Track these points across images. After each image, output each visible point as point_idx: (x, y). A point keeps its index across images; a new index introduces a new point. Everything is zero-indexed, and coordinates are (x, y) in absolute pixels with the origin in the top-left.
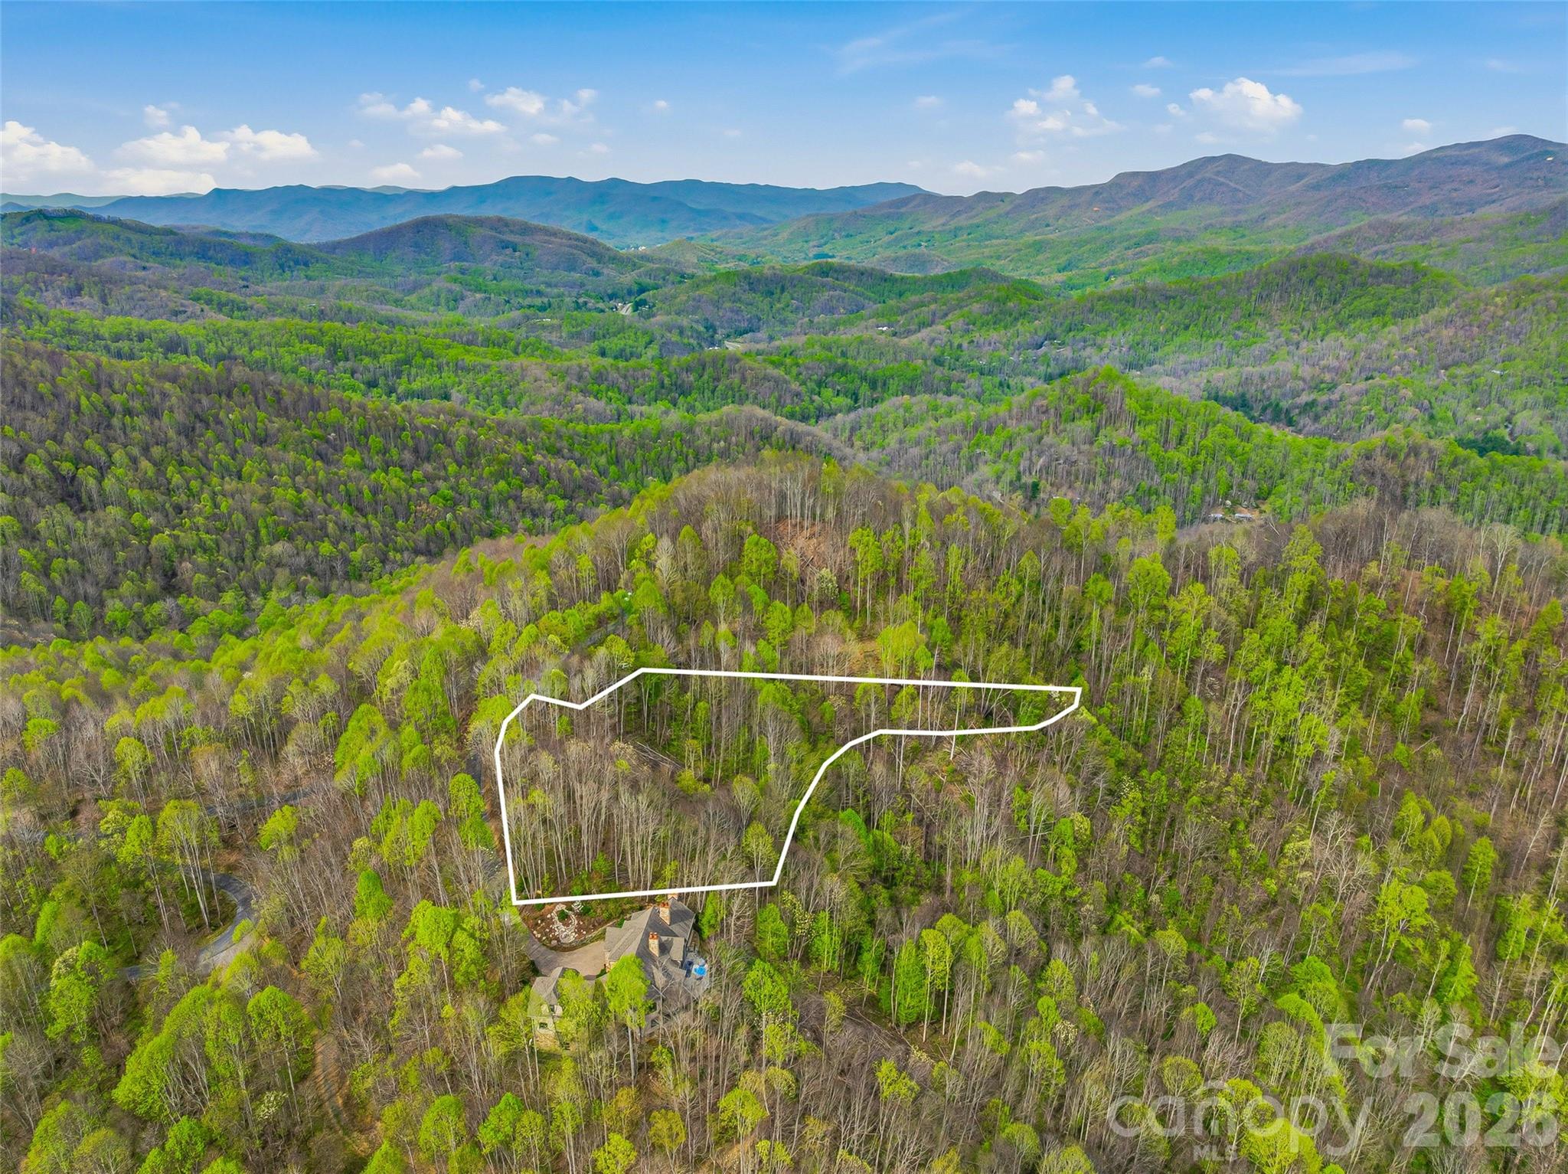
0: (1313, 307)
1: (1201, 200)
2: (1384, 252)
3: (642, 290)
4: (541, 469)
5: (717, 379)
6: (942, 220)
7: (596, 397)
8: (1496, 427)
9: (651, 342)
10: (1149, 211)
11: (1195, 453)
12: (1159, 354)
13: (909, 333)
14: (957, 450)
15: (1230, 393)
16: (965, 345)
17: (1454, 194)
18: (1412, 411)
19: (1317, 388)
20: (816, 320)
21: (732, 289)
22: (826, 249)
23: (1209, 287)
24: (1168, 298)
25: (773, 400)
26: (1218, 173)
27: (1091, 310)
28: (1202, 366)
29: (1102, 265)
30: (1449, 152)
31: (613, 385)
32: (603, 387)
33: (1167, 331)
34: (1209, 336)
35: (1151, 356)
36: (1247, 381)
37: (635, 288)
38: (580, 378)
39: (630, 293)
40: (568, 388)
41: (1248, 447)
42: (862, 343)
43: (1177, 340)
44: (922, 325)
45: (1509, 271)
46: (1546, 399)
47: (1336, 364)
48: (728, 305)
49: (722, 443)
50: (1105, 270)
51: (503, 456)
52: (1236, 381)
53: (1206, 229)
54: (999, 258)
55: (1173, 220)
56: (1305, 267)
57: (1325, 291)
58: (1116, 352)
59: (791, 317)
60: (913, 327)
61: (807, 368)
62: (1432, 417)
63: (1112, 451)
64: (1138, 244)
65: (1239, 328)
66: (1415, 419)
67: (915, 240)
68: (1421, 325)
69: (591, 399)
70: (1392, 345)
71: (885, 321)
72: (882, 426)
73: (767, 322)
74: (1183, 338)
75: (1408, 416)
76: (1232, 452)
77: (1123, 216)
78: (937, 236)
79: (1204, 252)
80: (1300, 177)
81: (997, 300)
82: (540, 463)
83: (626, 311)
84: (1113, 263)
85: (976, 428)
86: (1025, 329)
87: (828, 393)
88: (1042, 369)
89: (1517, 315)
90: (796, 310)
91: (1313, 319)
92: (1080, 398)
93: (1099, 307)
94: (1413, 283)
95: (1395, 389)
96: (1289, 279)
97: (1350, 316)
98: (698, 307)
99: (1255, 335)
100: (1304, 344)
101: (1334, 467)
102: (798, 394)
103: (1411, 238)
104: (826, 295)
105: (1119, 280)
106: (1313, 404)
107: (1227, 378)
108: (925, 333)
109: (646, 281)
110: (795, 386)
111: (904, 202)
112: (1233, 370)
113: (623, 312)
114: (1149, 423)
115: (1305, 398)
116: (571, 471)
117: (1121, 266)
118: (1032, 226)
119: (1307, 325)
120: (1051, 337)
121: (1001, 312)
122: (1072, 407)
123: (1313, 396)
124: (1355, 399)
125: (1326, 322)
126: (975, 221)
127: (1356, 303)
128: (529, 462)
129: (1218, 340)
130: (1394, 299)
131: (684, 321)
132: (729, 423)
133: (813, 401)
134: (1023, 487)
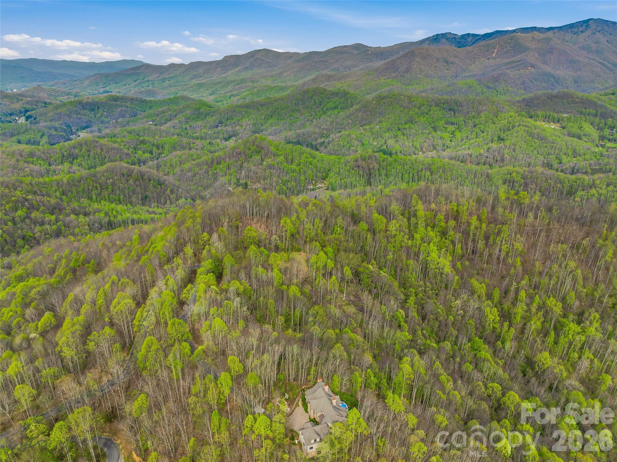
0: (314, 107)
1: (258, 66)
2: (328, 85)
3: (26, 111)
4: (34, 202)
5: (89, 151)
6: (157, 75)
7: (33, 164)
8: (382, 146)
9: (43, 135)
10: (239, 70)
11: (299, 165)
12: (264, 127)
13: (162, 124)
14: (207, 172)
15: (294, 140)
16: (188, 128)
17: (343, 64)
18: (356, 142)
19: (322, 136)
20: (119, 120)
21: (75, 109)
22: (107, 89)
23: (276, 101)
24: (263, 105)
25: (118, 158)
26: (262, 56)
27: (234, 111)
28: (281, 131)
29: (227, 93)
30: (338, 49)
31: (39, 158)
32: (35, 159)
33: (265, 118)
34: (281, 120)
35: (261, 128)
36: (298, 135)
37: (23, 110)
38: (21, 156)
39: (20, 112)
40: (18, 161)
41: (316, 161)
42: (145, 130)
43: (270, 122)
44: (166, 121)
45: (368, 91)
46: (394, 135)
47: (326, 127)
48: (75, 116)
49: (111, 180)
50: (229, 94)
51: (13, 198)
52: (295, 136)
53: (262, 77)
54: (184, 90)
55: (248, 74)
56: (308, 92)
57: (317, 101)
58: (248, 127)
59: (106, 120)
60: (163, 122)
61: (128, 143)
62: (363, 144)
63: (270, 167)
64: (238, 84)
65: (290, 116)
66: (358, 145)
67: (147, 84)
68: (351, 112)
69: (31, 165)
70: (343, 119)
71: (150, 119)
72: (171, 165)
73: (95, 123)
74: (271, 121)
75: (356, 144)
76: (311, 163)
77: (229, 73)
78: (156, 82)
79: (265, 87)
80: (291, 57)
81: (196, 109)
82: (32, 200)
83: (22, 120)
84: (231, 91)
85: (212, 163)
86: (211, 120)
87: (140, 152)
88: (221, 136)
89: (380, 107)
90: (107, 117)
91: (315, 111)
92: (253, 148)
93: (237, 110)
94: (345, 97)
95: (349, 135)
96: (304, 97)
97: (327, 109)
98: (61, 118)
99: (297, 118)
100: (314, 120)
101: (346, 165)
102: (128, 154)
103: (335, 80)
104: (119, 109)
105: (236, 99)
106: (324, 142)
107: (291, 134)
108: (169, 124)
109: (27, 106)
110: (126, 151)
111: (139, 68)
112: (293, 132)
113: (20, 121)
114: (280, 155)
115: (320, 141)
116: (49, 202)
117: (235, 93)
118: (195, 77)
119: (313, 114)
120: (221, 122)
121: (199, 114)
122: (250, 152)
123: (323, 140)
124: (338, 139)
125: (319, 112)
126: (171, 75)
127: (328, 105)
128: (27, 200)
129: (284, 121)
130: (340, 103)
131: (56, 124)
132: (111, 171)
133: (135, 157)
134: (242, 184)
